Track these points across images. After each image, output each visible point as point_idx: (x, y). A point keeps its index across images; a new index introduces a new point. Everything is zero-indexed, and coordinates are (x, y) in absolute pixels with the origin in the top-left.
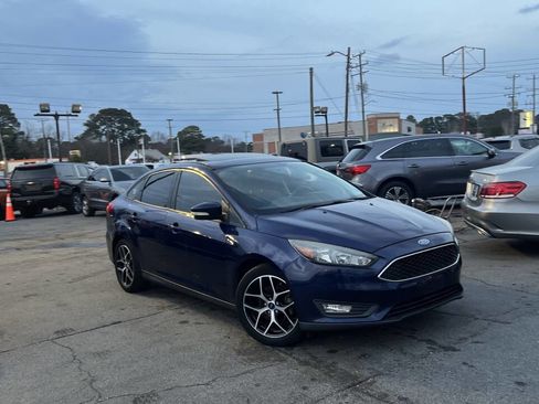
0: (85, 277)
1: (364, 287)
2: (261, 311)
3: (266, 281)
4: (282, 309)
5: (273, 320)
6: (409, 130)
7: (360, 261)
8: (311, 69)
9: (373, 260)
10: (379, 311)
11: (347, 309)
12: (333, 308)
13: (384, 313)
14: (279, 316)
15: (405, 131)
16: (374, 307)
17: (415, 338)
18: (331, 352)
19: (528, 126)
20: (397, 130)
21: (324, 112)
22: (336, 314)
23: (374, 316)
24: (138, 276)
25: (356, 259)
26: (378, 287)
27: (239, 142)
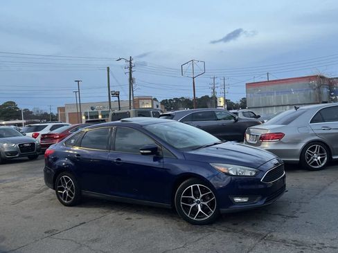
0: (21, 201)
1: (253, 187)
2: (192, 206)
3: (195, 188)
4: (206, 203)
5: (200, 210)
6: (158, 107)
7: (251, 173)
8: (108, 68)
9: (256, 172)
10: (261, 199)
11: (245, 200)
12: (237, 200)
13: (264, 200)
14: (203, 207)
15: (155, 107)
16: (259, 198)
17: (270, 214)
18: (234, 224)
19: (222, 105)
20: (151, 107)
21: (117, 94)
22: (239, 203)
23: (259, 202)
24: (79, 194)
25: (248, 172)
26: (262, 186)
27: (43, 112)
